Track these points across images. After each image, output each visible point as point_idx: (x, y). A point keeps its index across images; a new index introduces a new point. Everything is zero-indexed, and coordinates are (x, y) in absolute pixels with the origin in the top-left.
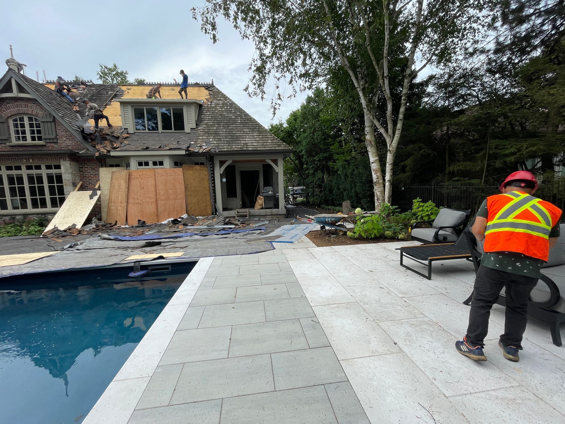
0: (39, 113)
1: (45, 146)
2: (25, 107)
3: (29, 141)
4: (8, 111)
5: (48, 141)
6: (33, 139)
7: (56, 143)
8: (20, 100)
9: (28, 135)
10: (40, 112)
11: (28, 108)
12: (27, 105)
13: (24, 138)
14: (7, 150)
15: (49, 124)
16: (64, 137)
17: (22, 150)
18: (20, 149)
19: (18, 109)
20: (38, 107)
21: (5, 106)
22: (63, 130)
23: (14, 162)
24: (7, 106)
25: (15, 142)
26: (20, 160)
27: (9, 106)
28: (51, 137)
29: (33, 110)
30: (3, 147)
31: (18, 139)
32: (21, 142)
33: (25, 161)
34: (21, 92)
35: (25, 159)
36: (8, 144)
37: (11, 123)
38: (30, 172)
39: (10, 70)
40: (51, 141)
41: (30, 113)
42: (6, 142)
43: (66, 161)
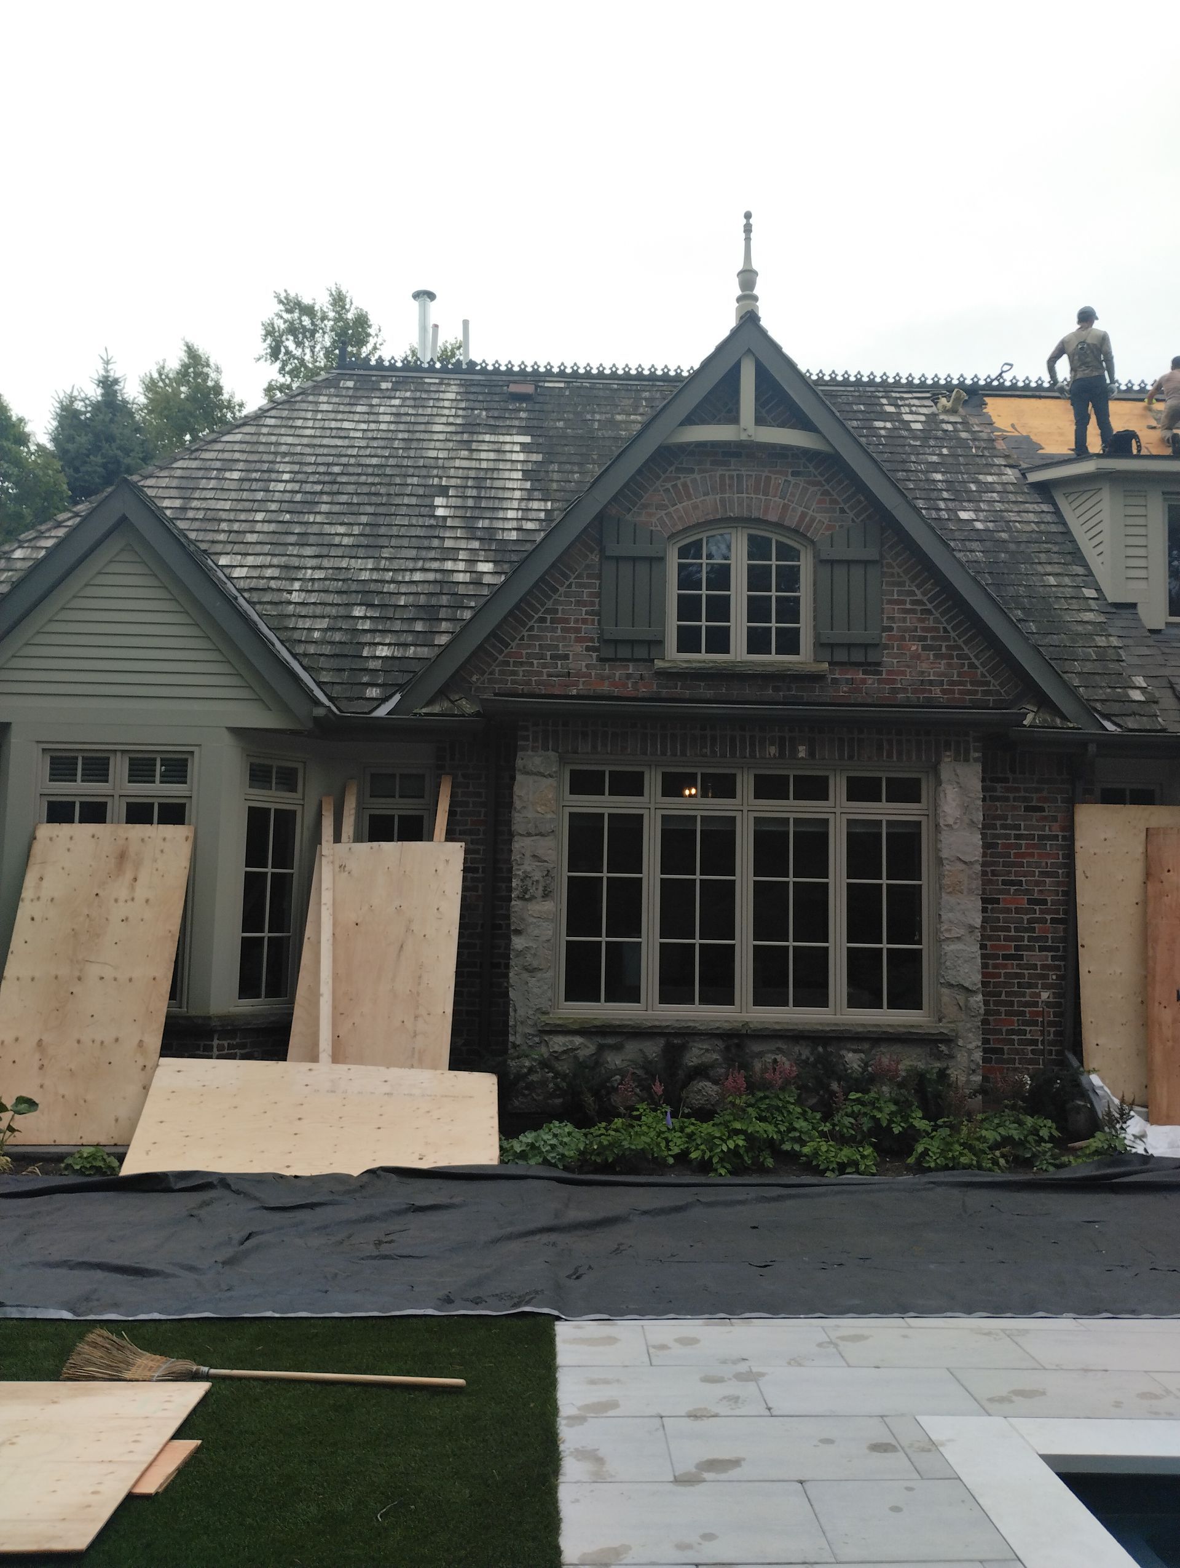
0: (813, 520)
1: (816, 678)
2: (757, 491)
3: (739, 651)
4: (679, 506)
5: (841, 656)
6: (757, 642)
7: (872, 667)
8: (737, 455)
9: (739, 625)
10: (819, 516)
11: (766, 494)
12: (768, 478)
13: (720, 641)
14: (643, 691)
15: (857, 572)
16: (913, 638)
17: (709, 694)
18: (704, 690)
19: (722, 500)
20: (812, 489)
21: (669, 485)
22: (913, 602)
23: (723, 756)
24: (679, 483)
25: (673, 656)
26: (752, 745)
27: (685, 485)
28: (858, 634)
29: (785, 507)
30: (629, 676)
31: (688, 641)
32: (703, 658)
33: (773, 750)
34: (759, 421)
35: (772, 744)
36: (659, 664)
37: (673, 562)
38: (773, 808)
39: (749, 320)
40: (858, 656)
41: (773, 517)
42: (641, 652)
43: (967, 760)
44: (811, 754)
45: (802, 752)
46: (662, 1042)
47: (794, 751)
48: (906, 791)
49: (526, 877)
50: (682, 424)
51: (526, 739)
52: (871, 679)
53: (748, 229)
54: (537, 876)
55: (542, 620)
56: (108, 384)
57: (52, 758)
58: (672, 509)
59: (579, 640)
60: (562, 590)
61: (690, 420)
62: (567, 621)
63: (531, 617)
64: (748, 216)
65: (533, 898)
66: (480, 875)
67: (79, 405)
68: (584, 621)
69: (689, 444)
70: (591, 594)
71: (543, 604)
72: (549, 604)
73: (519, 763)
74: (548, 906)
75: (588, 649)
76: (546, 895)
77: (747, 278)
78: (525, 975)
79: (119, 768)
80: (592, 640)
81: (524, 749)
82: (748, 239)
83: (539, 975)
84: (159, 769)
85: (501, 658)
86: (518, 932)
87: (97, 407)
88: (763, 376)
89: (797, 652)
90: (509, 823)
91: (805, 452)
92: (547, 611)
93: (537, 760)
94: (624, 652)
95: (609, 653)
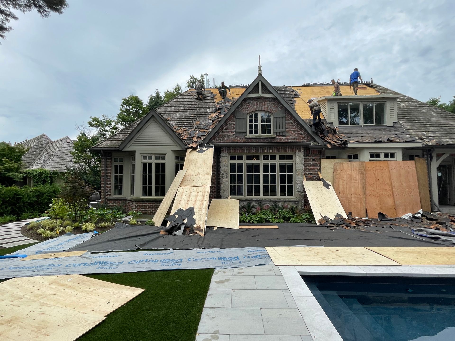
0: (273, 110)
1: (274, 138)
2: (262, 105)
3: (260, 134)
4: (249, 109)
5: (278, 134)
6: (263, 132)
7: (284, 136)
8: (259, 99)
9: (260, 129)
10: (274, 109)
11: (264, 106)
12: (264, 103)
13: (256, 132)
14: (243, 141)
15: (281, 119)
16: (291, 130)
17: (255, 141)
18: (254, 141)
19: (256, 107)
20: (272, 104)
21: (247, 105)
22: (291, 124)
23: (257, 152)
24: (249, 104)
25: (248, 135)
26: (262, 150)
27: (250, 105)
28: (281, 130)
29: (268, 108)
30: (240, 139)
31: (251, 132)
32: (254, 135)
33: (266, 151)
34: (262, 93)
35: (266, 150)
36: (246, 136)
37: (248, 119)
38: (266, 161)
39: (260, 75)
40: (281, 134)
41: (265, 110)
42: (243, 134)
43: (301, 152)
44: (273, 151)
45: (271, 151)
46: (247, 202)
47: (270, 151)
48: (290, 157)
49: (223, 174)
50: (249, 94)
51: (222, 150)
52: (284, 138)
53: (260, 58)
54: (225, 174)
55: (225, 130)
56: (157, 94)
57: (143, 156)
58: (247, 109)
59: (231, 133)
60: (228, 124)
61: (250, 93)
62: (229, 130)
63: (223, 129)
64: (260, 56)
65: (224, 178)
66: (215, 174)
67: (153, 97)
68: (232, 130)
69: (250, 97)
70: (233, 125)
71: (225, 127)
72: (226, 127)
73: (221, 155)
74: (227, 179)
75: (233, 134)
76: (226, 177)
77: (260, 67)
78: (223, 191)
79: (154, 158)
80: (234, 133)
81: (222, 152)
82: (260, 60)
83: (226, 191)
84: (160, 158)
85: (218, 136)
86: (222, 184)
87: (156, 98)
88: (263, 85)
89: (270, 133)
90: (220, 165)
91: (271, 98)
92: (226, 128)
93: (224, 154)
94: (239, 135)
95: (237, 135)
